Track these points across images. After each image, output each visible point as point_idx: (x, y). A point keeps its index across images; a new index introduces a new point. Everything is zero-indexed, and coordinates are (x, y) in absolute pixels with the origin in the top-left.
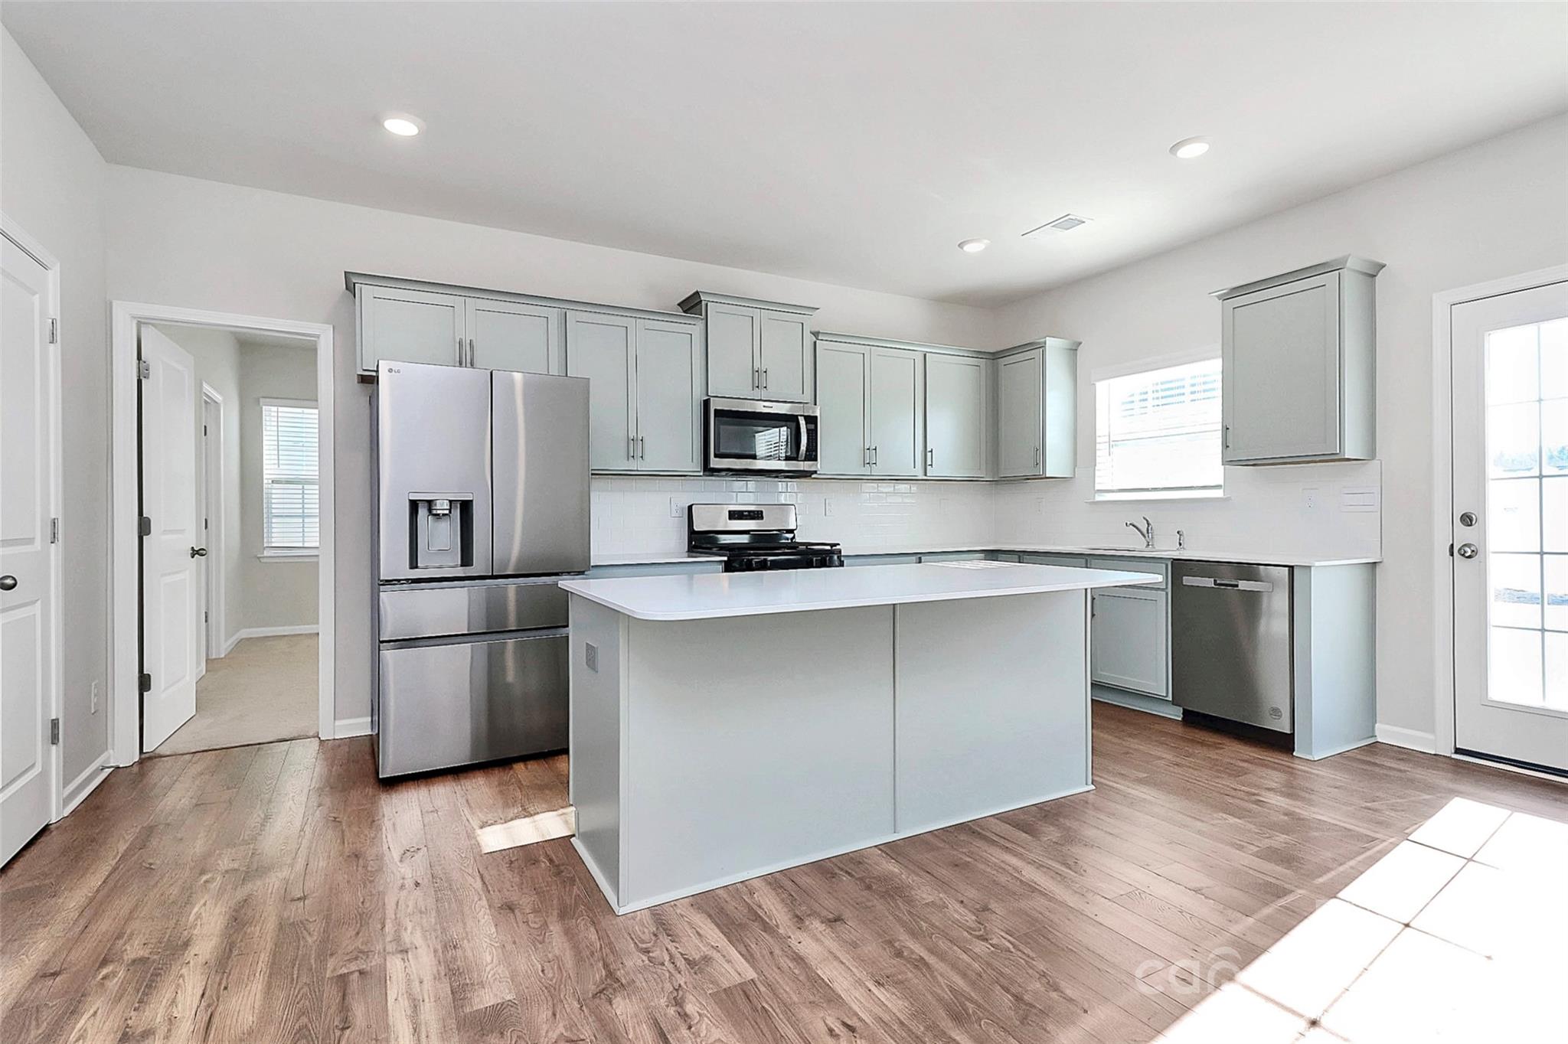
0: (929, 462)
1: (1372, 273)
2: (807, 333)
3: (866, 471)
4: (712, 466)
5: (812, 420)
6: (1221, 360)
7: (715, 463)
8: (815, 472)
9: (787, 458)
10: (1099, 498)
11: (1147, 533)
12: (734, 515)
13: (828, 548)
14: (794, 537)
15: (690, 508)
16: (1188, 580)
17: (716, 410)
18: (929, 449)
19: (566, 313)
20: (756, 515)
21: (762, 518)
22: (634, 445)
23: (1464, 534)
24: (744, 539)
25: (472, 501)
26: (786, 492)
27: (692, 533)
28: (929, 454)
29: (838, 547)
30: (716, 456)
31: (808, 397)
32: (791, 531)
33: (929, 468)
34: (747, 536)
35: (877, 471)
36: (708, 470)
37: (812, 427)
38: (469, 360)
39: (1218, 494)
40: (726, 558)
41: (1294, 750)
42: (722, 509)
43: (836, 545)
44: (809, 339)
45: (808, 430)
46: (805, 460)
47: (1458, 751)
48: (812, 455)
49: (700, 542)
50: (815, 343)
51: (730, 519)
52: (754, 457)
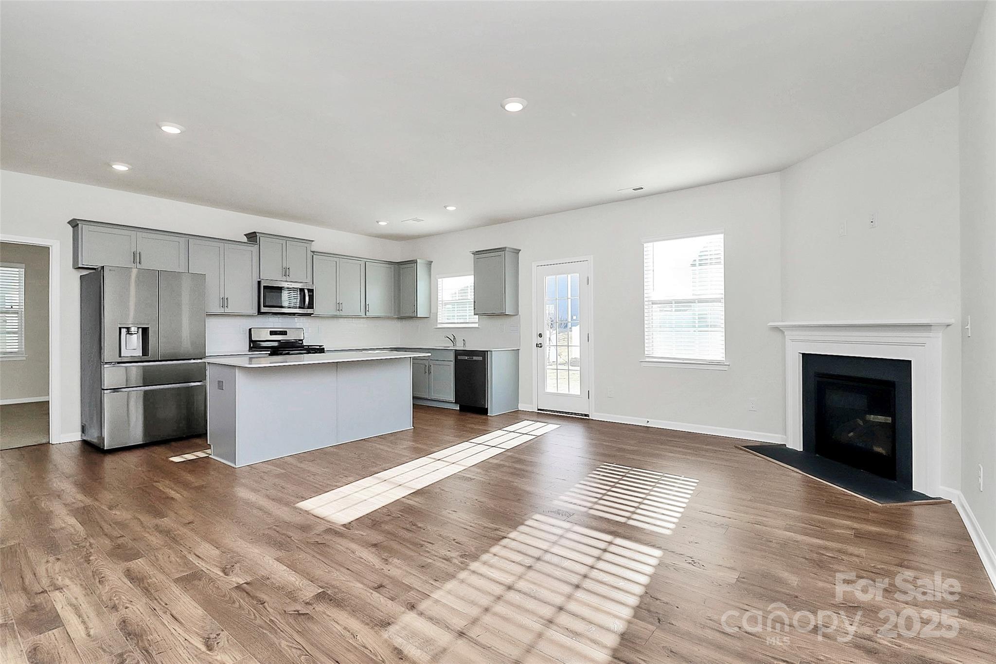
0: (367, 310)
1: (517, 251)
2: (309, 252)
3: (338, 313)
4: (262, 311)
5: (311, 291)
6: (473, 276)
7: (263, 310)
8: (313, 314)
9: (300, 308)
10: (439, 326)
11: (454, 341)
12: (272, 333)
13: (318, 347)
14: (303, 343)
15: (250, 330)
16: (459, 357)
17: (264, 286)
18: (367, 304)
19: (188, 240)
20: (284, 333)
21: (286, 334)
22: (224, 302)
23: (540, 340)
24: (276, 344)
25: (148, 328)
26: (299, 322)
27: (251, 341)
28: (367, 306)
29: (323, 347)
30: (264, 306)
31: (309, 280)
32: (302, 340)
33: (367, 312)
34: (277, 343)
35: (342, 313)
36: (260, 313)
37: (311, 294)
38: (138, 261)
39: (476, 325)
40: (269, 352)
41: (488, 413)
42: (268, 330)
43: (322, 346)
44: (310, 254)
45: (309, 295)
46: (308, 308)
47: (538, 410)
48: (311, 306)
49: (255, 346)
50: (313, 256)
51: (271, 335)
52: (282, 307)
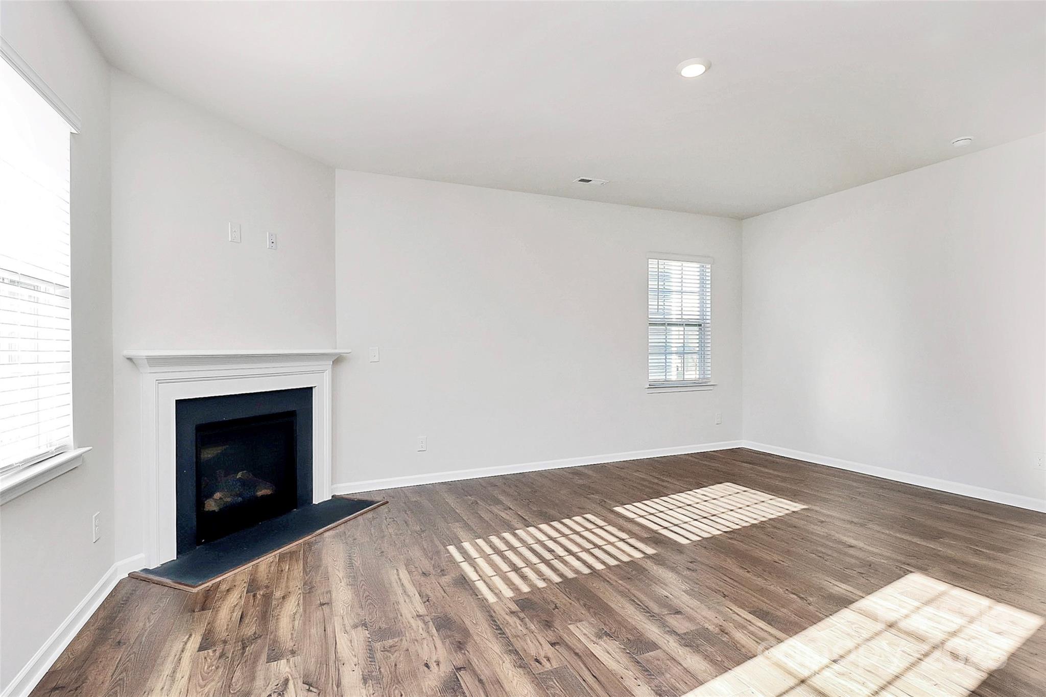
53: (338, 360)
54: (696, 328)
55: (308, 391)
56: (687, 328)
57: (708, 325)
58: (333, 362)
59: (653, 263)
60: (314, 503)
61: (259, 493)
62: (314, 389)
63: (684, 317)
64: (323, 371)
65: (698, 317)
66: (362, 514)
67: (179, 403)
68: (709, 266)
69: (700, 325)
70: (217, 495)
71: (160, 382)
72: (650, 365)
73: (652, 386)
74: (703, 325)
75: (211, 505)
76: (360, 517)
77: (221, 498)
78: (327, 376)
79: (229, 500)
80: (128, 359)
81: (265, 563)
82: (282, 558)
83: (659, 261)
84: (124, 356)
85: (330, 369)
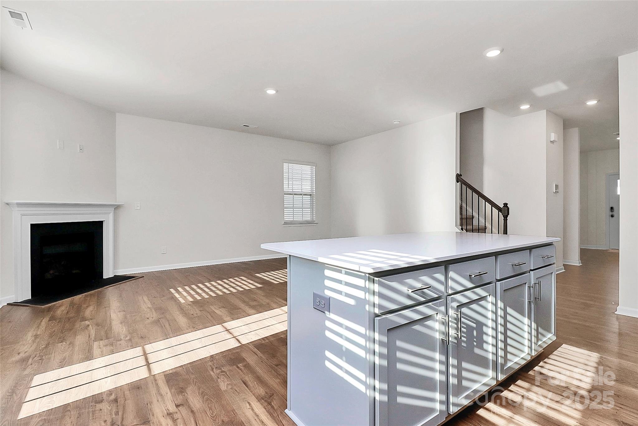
53: (117, 207)
54: (309, 196)
55: (101, 223)
56: (304, 196)
57: (314, 195)
58: (114, 209)
59: (285, 165)
60: (104, 278)
61: (74, 272)
62: (103, 222)
63: (303, 191)
64: (109, 213)
65: (310, 191)
66: (129, 281)
67: (32, 225)
68: (314, 167)
69: (311, 195)
70: (51, 272)
71: (23, 215)
72: (285, 213)
73: (286, 223)
74: (312, 195)
75: (48, 276)
76: (128, 282)
77: (53, 273)
78: (111, 216)
79: (57, 274)
80: (6, 204)
81: (77, 298)
82: (86, 296)
83: (289, 164)
84: (4, 202)
85: (113, 211)
